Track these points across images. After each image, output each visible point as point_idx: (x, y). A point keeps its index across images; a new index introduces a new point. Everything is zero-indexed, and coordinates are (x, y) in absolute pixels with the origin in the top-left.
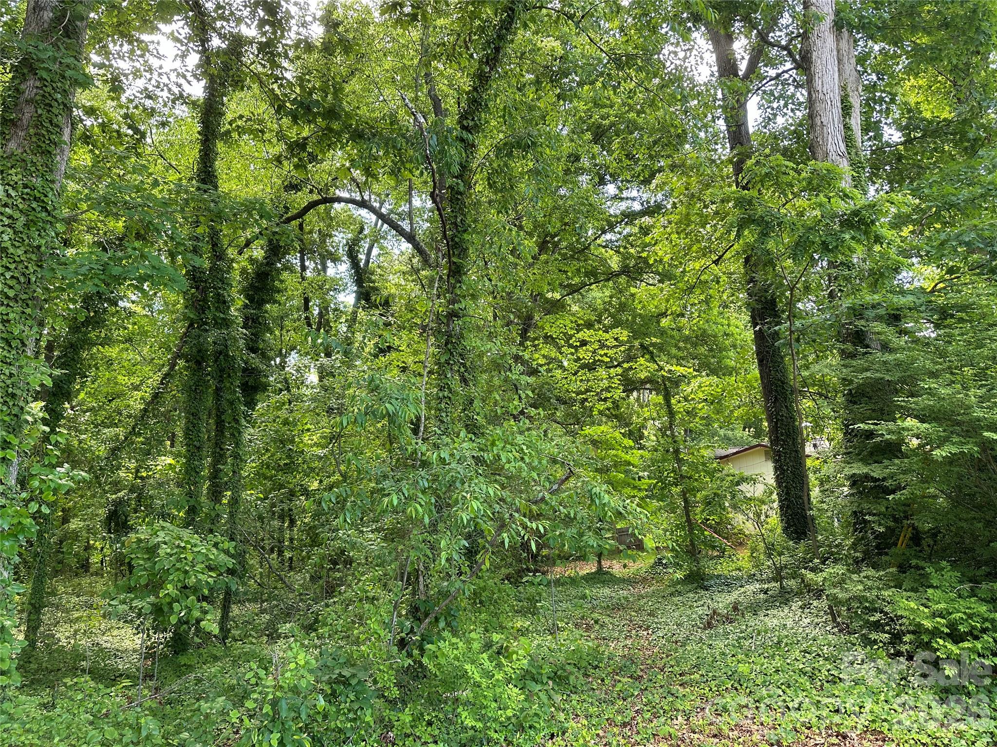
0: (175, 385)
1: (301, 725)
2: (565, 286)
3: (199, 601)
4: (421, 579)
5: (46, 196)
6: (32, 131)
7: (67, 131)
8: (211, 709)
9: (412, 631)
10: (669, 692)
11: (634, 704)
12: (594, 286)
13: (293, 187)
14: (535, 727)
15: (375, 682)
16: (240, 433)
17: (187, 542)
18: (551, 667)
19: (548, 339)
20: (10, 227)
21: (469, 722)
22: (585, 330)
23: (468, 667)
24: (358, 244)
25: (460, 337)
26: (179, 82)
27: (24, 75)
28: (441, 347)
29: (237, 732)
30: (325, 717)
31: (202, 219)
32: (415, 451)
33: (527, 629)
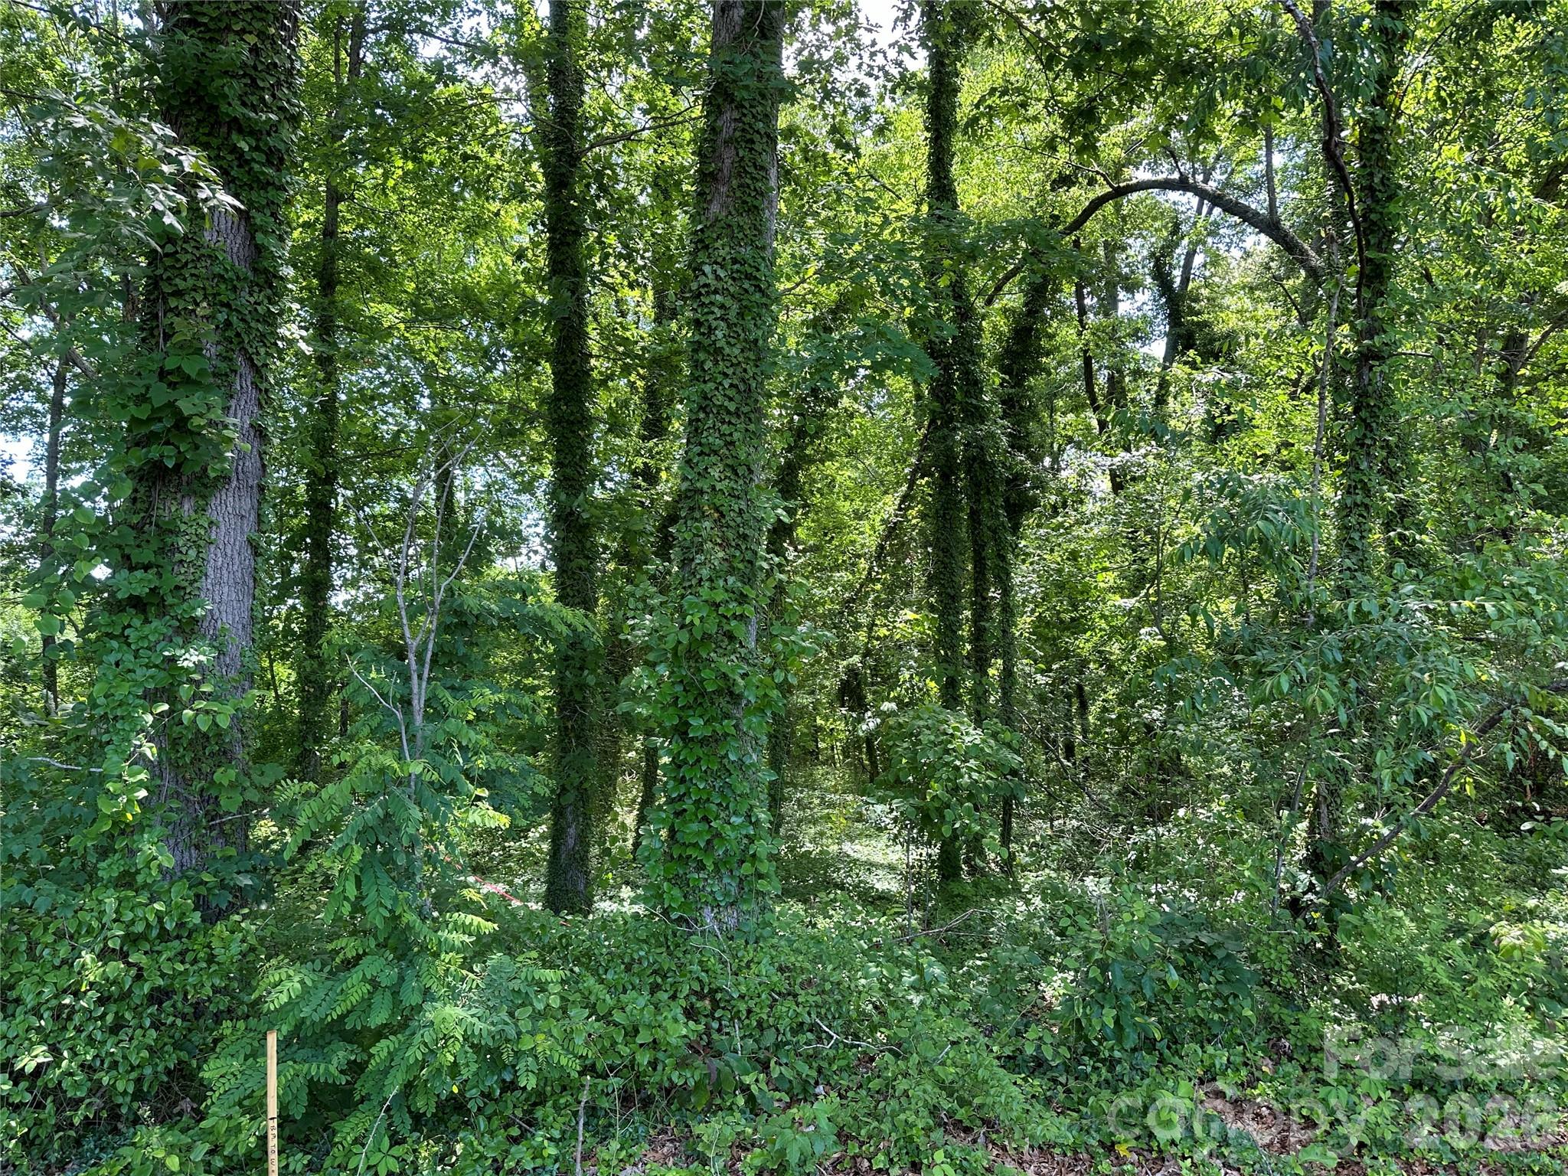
0: (916, 509)
1: (1144, 1004)
3: (976, 809)
4: (1324, 809)
5: (758, 270)
6: (735, 182)
7: (773, 172)
8: (1010, 960)
9: (1311, 888)
13: (1065, 181)
15: (1253, 959)
16: (1008, 574)
17: (956, 729)
20: (723, 320)
23: (1424, 959)
24: (1170, 254)
25: (1385, 396)
26: (900, 58)
27: (719, 106)
28: (1346, 417)
29: (1043, 998)
30: (1177, 999)
31: (947, 263)
32: (1308, 601)
33: (1531, 912)
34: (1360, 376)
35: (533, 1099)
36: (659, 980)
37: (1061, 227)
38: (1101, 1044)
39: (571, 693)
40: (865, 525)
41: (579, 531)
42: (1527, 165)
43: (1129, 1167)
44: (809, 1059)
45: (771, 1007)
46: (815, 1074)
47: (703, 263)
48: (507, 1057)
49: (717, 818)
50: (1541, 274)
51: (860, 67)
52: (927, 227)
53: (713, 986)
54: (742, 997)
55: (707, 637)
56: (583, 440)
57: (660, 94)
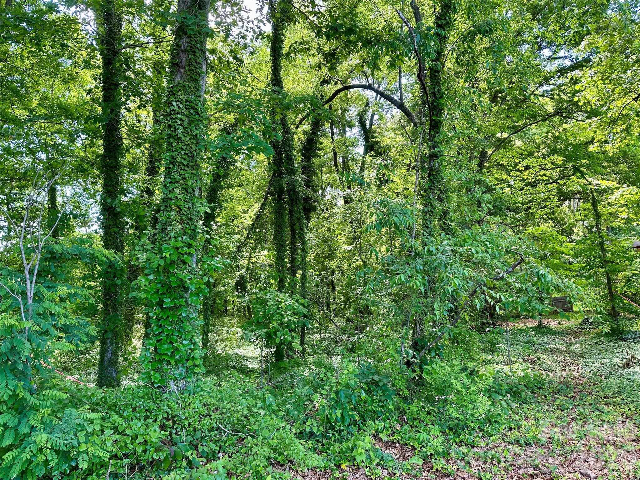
0: (268, 209)
1: (352, 406)
2: (511, 128)
3: (290, 331)
4: (418, 325)
5: (197, 105)
6: (187, 68)
7: (204, 66)
8: (301, 393)
9: (414, 356)
10: (596, 409)
11: (569, 414)
12: (533, 125)
13: (326, 82)
14: (499, 422)
15: (393, 385)
16: (304, 236)
17: (282, 299)
18: (508, 386)
19: (501, 166)
20: (181, 125)
21: (455, 415)
22: (529, 158)
23: (453, 381)
24: (365, 114)
25: (439, 171)
26: (259, 25)
27: (180, 36)
28: (425, 178)
29: (315, 407)
30: (365, 403)
31: (278, 110)
32: (411, 247)
33: (489, 361)
34: (430, 163)
35: (87, 473)
36: (149, 414)
37: (324, 100)
38: (336, 424)
39: (109, 289)
40: (247, 216)
41: (114, 216)
42: (487, 90)
43: (346, 473)
44: (215, 442)
45: (199, 421)
46: (218, 448)
47: (173, 101)
48: (73, 454)
49: (176, 342)
50: (492, 129)
51: (243, 27)
52: (269, 95)
53: (173, 415)
54: (186, 418)
55: (172, 263)
56: (117, 175)
57: (158, 30)
